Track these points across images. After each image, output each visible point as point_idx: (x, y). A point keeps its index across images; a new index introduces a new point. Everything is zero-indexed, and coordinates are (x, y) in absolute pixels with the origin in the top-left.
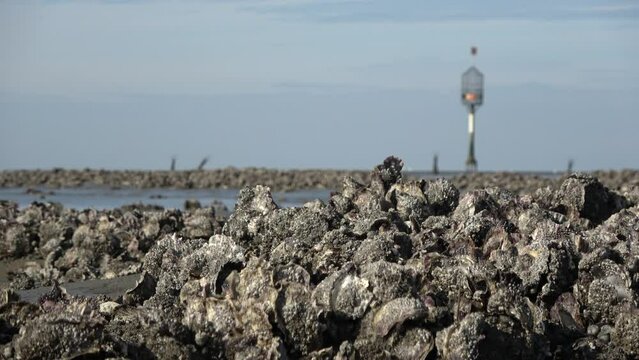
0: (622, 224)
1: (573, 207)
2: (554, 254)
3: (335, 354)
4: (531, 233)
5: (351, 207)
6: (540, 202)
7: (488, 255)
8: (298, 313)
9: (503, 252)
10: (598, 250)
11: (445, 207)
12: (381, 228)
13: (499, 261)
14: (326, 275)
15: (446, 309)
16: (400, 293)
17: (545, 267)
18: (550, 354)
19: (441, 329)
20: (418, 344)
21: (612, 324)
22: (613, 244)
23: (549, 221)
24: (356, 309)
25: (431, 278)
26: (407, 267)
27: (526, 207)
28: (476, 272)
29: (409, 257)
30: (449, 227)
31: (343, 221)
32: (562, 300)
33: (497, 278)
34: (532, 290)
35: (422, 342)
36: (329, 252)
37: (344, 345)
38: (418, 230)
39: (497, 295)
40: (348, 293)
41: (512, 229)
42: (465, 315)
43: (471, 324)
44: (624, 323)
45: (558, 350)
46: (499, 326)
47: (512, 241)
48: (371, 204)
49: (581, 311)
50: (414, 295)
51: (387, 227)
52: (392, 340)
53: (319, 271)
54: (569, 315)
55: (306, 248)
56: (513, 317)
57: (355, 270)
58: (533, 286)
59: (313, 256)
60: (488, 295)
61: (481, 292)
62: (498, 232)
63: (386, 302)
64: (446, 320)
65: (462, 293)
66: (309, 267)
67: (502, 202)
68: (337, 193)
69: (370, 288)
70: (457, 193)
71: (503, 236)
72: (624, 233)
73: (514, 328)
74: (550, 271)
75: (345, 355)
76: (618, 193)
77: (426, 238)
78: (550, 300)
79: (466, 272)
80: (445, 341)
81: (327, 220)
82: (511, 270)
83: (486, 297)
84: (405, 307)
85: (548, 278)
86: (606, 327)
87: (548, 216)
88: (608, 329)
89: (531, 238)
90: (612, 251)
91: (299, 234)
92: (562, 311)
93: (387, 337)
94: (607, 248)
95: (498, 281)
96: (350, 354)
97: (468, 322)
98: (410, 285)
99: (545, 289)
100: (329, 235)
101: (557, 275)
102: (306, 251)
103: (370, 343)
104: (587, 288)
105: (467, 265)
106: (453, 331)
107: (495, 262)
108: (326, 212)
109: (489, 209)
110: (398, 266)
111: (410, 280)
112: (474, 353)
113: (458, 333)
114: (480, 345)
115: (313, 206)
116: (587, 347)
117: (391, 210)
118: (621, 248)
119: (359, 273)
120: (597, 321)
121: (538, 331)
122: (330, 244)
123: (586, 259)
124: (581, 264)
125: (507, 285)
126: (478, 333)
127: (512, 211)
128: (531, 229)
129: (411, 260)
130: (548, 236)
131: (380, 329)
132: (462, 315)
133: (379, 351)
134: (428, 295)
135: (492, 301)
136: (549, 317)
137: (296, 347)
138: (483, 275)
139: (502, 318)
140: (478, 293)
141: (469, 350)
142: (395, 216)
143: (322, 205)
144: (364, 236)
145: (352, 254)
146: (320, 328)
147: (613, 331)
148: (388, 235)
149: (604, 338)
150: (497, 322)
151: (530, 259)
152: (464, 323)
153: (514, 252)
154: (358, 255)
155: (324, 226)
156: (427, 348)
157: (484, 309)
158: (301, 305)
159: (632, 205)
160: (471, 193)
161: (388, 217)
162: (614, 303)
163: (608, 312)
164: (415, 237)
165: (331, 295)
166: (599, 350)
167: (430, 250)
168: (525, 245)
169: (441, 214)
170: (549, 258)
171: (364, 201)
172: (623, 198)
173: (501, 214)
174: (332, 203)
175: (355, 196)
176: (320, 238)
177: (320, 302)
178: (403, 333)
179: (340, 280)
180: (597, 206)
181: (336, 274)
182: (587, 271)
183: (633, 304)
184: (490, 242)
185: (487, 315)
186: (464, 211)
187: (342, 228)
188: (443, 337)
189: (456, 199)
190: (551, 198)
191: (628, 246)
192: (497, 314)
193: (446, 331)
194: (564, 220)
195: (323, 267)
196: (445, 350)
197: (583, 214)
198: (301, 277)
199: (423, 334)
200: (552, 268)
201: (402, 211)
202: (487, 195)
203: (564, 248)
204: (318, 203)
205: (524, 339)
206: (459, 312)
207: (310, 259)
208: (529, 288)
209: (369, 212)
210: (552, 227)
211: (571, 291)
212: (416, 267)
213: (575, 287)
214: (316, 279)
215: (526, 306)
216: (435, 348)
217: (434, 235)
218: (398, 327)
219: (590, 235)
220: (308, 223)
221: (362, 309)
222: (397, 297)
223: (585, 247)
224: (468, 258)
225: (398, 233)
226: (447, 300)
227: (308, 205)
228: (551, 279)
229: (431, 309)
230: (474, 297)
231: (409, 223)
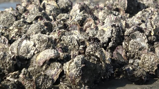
0: (143, 16)
1: (122, 9)
2: (114, 29)
3: (19, 74)
4: (104, 20)
5: (25, 10)
6: (108, 7)
7: (85, 30)
8: (3, 57)
9: (92, 29)
10: (133, 27)
11: (66, 10)
12: (39, 19)
13: (90, 33)
14: (15, 40)
15: (67, 54)
16: (48, 47)
17: (110, 35)
18: (113, 72)
19: (66, 62)
20: (56, 69)
21: (139, 59)
22: (140, 24)
23: (112, 15)
24: (28, 55)
25: (61, 40)
26: (50, 36)
27: (102, 9)
28: (80, 38)
29: (51, 32)
30: (68, 18)
31: (22, 16)
32: (118, 49)
33: (89, 40)
34: (105, 45)
35: (57, 68)
36: (16, 30)
37: (24, 70)
38: (55, 20)
39: (90, 47)
40: (25, 48)
41: (96, 19)
42: (76, 56)
43: (78, 60)
44: (144, 58)
45: (117, 70)
46: (91, 61)
47: (96, 24)
48: (34, 9)
49: (126, 53)
50: (54, 48)
51: (42, 19)
52: (44, 67)
53: (12, 39)
54: (121, 55)
55: (6, 29)
56: (96, 57)
57: (28, 38)
58: (105, 43)
59: (9, 32)
60: (86, 47)
61: (82, 46)
62: (90, 20)
63: (42, 51)
64: (68, 58)
65: (74, 47)
66: (7, 37)
67: (92, 7)
68: (19, 5)
69: (35, 45)
70: (72, 4)
71: (92, 22)
72: (144, 20)
73: (97, 61)
74: (112, 36)
75: (24, 74)
76: (142, 2)
77: (58, 23)
78: (113, 49)
79: (76, 38)
80: (68, 67)
81: (15, 16)
82: (96, 37)
83: (85, 48)
84: (50, 53)
85: (112, 39)
86: (137, 60)
87: (111, 13)
88: (138, 61)
89: (104, 22)
90: (139, 28)
91: (3, 22)
92: (118, 53)
93: (42, 66)
94: (137, 26)
95: (90, 41)
96: (26, 74)
97: (78, 59)
98: (52, 44)
99: (110, 44)
100: (16, 23)
101: (115, 38)
102: (6, 30)
103: (35, 69)
104: (129, 43)
105: (76, 35)
106: (71, 63)
107: (88, 33)
108: (14, 13)
109: (86, 10)
110: (47, 36)
111: (51, 42)
112: (80, 72)
113: (73, 64)
114: (83, 69)
115: (9, 10)
116: (129, 69)
117: (43, 11)
118: (143, 26)
119: (29, 39)
120: (133, 58)
121: (107, 62)
122: (17, 26)
123: (128, 31)
124: (126, 33)
125: (94, 43)
126: (82, 64)
127: (96, 11)
128: (103, 19)
129: (52, 33)
130: (111, 22)
131: (39, 63)
132: (75, 56)
133: (39, 72)
134: (60, 48)
135: (87, 50)
136: (112, 56)
137: (3, 71)
138: (83, 39)
139: (92, 57)
140: (81, 46)
141: (78, 71)
142: (45, 14)
143: (13, 10)
144: (31, 23)
145: (26, 31)
146: (13, 63)
147: (140, 61)
148: (42, 22)
149: (136, 65)
150: (90, 59)
151: (104, 31)
152: (76, 59)
153: (97, 28)
154: (29, 31)
155: (14, 19)
156: (60, 71)
157: (84, 53)
158: (5, 53)
159: (148, 7)
160: (78, 3)
161: (42, 14)
162: (140, 49)
163: (137, 54)
164: (54, 23)
165: (17, 49)
166: (134, 70)
167: (60, 28)
168: (101, 25)
169: (65, 13)
170: (112, 31)
171: (31, 8)
172: (144, 4)
173: (91, 12)
174: (17, 9)
175: (27, 6)
176: (12, 24)
177: (13, 52)
178: (49, 64)
179: (21, 42)
180: (132, 8)
181: (19, 39)
182: (128, 36)
183: (148, 50)
184: (86, 24)
185: (85, 56)
186: (75, 11)
187: (22, 20)
188: (66, 65)
189: (71, 6)
190: (112, 5)
191: (146, 25)
192: (90, 55)
193: (68, 63)
194: (118, 14)
195: (14, 37)
196: (67, 71)
197: (127, 12)
198: (4, 41)
199: (58, 64)
200: (113, 35)
201: (48, 12)
202: (85, 4)
203: (118, 26)
204: (11, 9)
205: (102, 66)
206: (73, 55)
207: (8, 33)
208: (103, 44)
209: (33, 12)
210: (113, 18)
211: (122, 45)
212: (54, 36)
213: (123, 43)
214: (11, 42)
215: (102, 52)
216: (63, 71)
217: (62, 22)
218: (47, 62)
219: (129, 21)
220: (7, 18)
221: (31, 54)
222: (46, 49)
223: (127, 26)
224: (77, 31)
225: (46, 21)
226: (68, 50)
227: (7, 10)
228: (113, 40)
229: (61, 54)
230: (80, 48)
231: (51, 17)
